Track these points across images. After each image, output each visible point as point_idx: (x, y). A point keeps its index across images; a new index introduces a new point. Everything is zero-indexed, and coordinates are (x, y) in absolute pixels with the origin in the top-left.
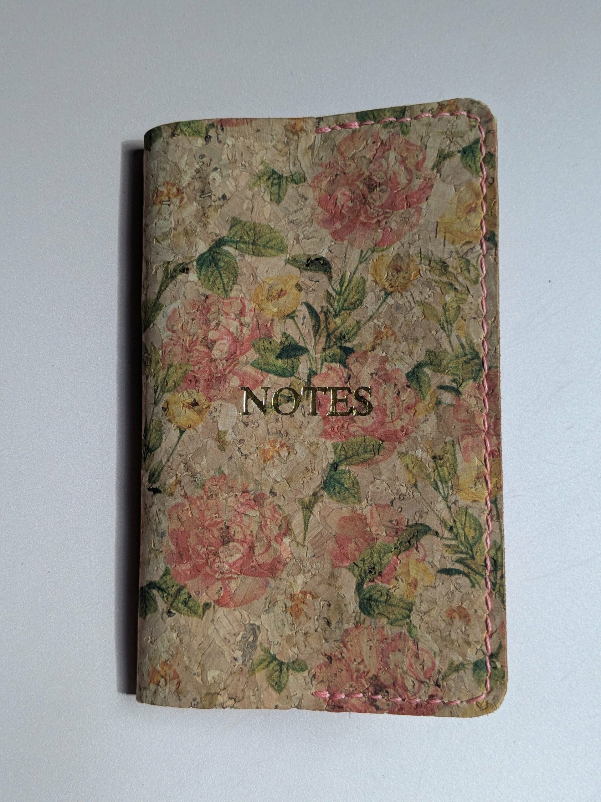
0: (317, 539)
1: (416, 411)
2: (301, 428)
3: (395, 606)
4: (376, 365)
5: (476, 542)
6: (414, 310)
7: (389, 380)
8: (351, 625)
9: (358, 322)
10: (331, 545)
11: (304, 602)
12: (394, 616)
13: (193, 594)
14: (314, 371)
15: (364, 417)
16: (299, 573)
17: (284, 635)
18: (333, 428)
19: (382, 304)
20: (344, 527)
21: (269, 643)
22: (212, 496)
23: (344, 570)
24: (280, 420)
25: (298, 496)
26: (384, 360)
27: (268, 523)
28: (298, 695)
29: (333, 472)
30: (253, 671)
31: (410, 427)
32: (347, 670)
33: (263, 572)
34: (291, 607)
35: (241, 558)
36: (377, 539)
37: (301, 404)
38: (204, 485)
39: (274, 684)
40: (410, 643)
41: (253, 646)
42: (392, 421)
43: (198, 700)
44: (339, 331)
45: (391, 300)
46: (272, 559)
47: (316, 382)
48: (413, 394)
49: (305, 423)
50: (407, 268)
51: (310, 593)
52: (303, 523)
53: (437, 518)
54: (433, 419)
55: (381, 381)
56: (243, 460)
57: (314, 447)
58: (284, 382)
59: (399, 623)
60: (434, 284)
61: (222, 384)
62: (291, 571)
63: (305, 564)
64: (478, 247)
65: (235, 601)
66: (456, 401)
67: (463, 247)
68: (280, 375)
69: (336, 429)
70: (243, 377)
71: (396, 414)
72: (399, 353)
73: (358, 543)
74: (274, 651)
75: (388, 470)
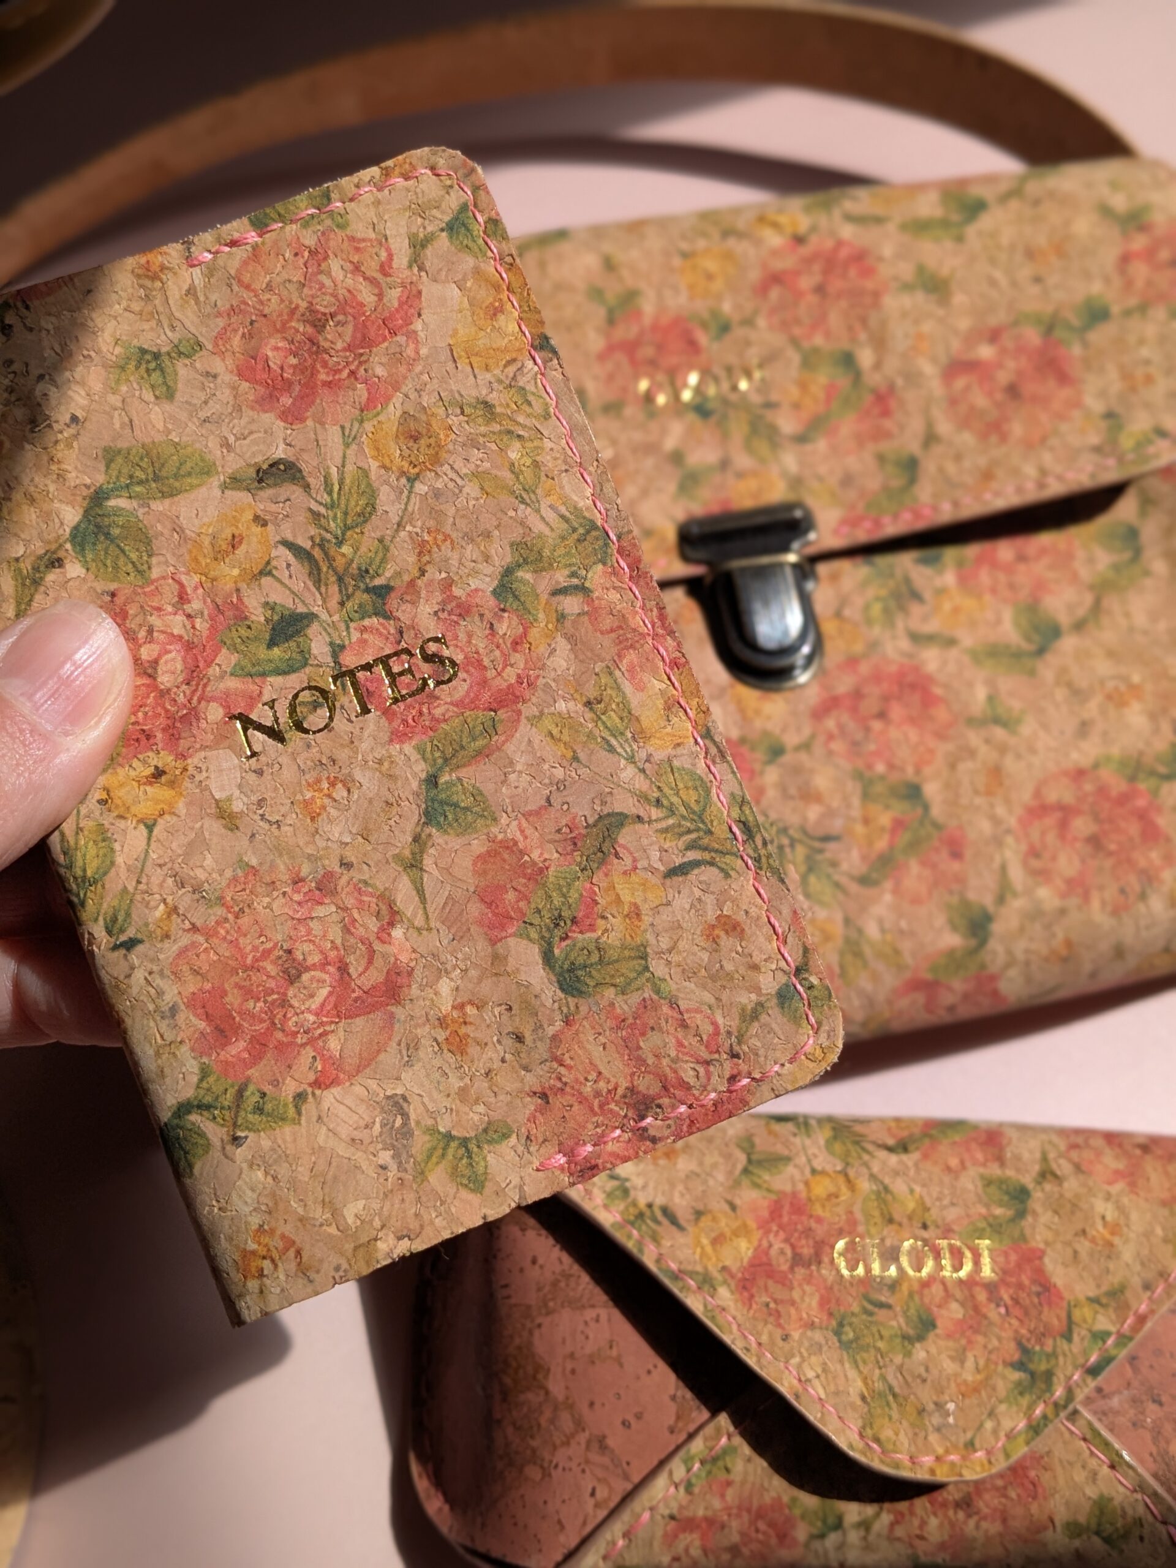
0: (447, 910)
1: (530, 644)
2: (352, 742)
3: (617, 961)
4: (438, 597)
5: (705, 806)
6: (466, 490)
7: (468, 611)
8: (559, 1025)
9: (381, 541)
10: (475, 909)
11: (465, 1023)
12: (622, 979)
13: (268, 1089)
14: (339, 645)
15: (450, 684)
16: (440, 978)
17: (452, 1093)
18: (405, 722)
19: (409, 498)
20: (485, 872)
21: (431, 1114)
22: (242, 910)
23: (512, 941)
24: (313, 743)
25: (390, 854)
26: (447, 584)
27: (356, 916)
28: (513, 1181)
29: (434, 792)
30: (421, 1175)
31: (531, 672)
32: (580, 1103)
33: (377, 1002)
34: (447, 1039)
35: (330, 994)
36: (547, 868)
37: (338, 704)
38: (221, 898)
39: (465, 1181)
40: (666, 1009)
41: (406, 1132)
42: (499, 674)
43: (346, 1264)
44: (354, 565)
45: (422, 486)
46: (385, 973)
47: (350, 660)
48: (515, 620)
49: (357, 732)
50: (429, 430)
51: (471, 1003)
52: (414, 893)
53: (629, 795)
54: (562, 645)
55: (455, 618)
56: (276, 832)
57: (386, 764)
58: (295, 681)
59: (634, 986)
60: (481, 440)
61: (195, 724)
62: (425, 980)
63: (443, 959)
64: (530, 364)
65: (347, 1068)
66: (588, 604)
67: (506, 370)
68: (285, 673)
69: (410, 721)
70: (225, 699)
71: (500, 660)
72: (467, 564)
73: (519, 887)
74: (444, 1127)
75: (522, 752)
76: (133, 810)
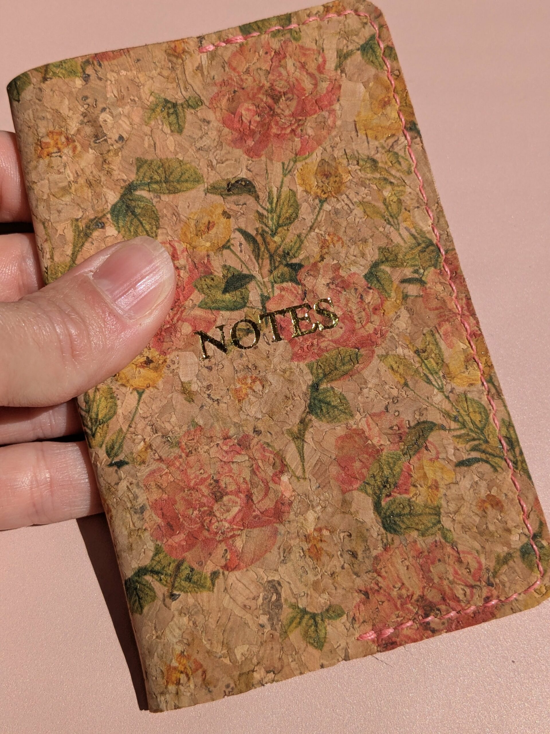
0: (317, 468)
1: (384, 310)
2: (268, 357)
3: (420, 514)
4: (331, 275)
5: (485, 425)
6: (355, 212)
7: (348, 286)
8: (380, 549)
9: (299, 236)
10: (334, 470)
11: (321, 541)
12: (423, 526)
13: (195, 566)
14: (266, 297)
15: (332, 329)
16: (308, 510)
17: (309, 583)
18: (302, 348)
19: (319, 212)
20: (343, 447)
21: (295, 596)
22: (191, 452)
23: (355, 493)
24: (244, 354)
25: (285, 428)
26: (337, 268)
27: (260, 464)
28: (342, 646)
29: (316, 393)
30: (285, 634)
31: (383, 328)
32: (389, 601)
33: (268, 520)
34: (309, 549)
35: (240, 511)
36: (382, 450)
37: (262, 333)
38: (179, 443)
39: (312, 641)
40: (449, 550)
41: (278, 605)
42: (363, 327)
43: (232, 685)
44: (281, 249)
45: (328, 206)
46: (274, 503)
47: (272, 307)
48: (377, 294)
49: (272, 351)
50: (336, 172)
51: (326, 528)
52: (298, 455)
53: (438, 411)
54: (404, 313)
55: (339, 289)
56: (216, 407)
57: (288, 373)
58: (237, 315)
59: (431, 531)
60: (367, 182)
61: (173, 334)
62: (299, 510)
63: (311, 498)
64: (402, 139)
65: (246, 560)
66: (423, 291)
67: (387, 141)
68: (232, 310)
70: (194, 321)
71: (365, 319)
72: (350, 257)
73: (363, 460)
74: (302, 605)
75: (373, 376)
76: (131, 382)
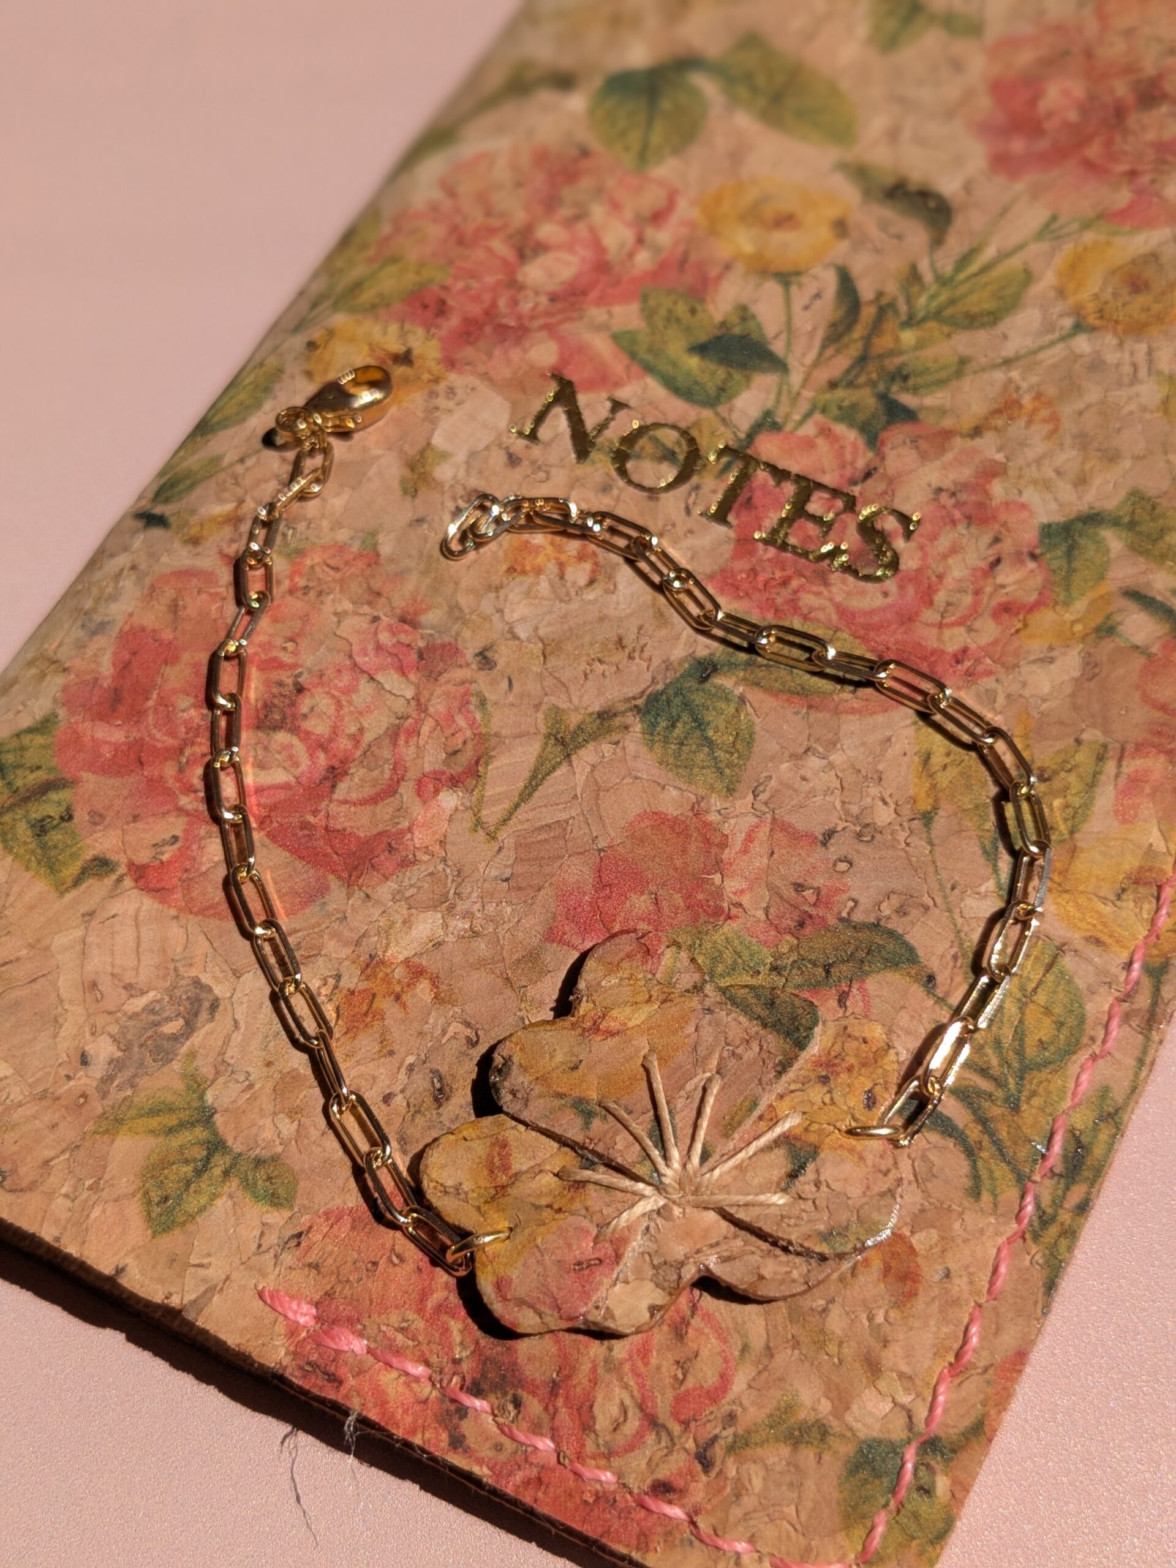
0: (543, 836)
1: (1026, 626)
4: (965, 473)
5: (1047, 1063)
6: (1140, 388)
7: (984, 521)
9: (963, 361)
10: (578, 871)
11: (398, 998)
13: (81, 815)
14: (774, 423)
15: (862, 584)
16: (434, 907)
18: (753, 572)
19: (1052, 344)
20: (642, 840)
21: (222, 1067)
24: (615, 492)
25: (553, 700)
26: (992, 471)
27: (425, 729)
29: (692, 684)
30: (113, 1124)
31: (988, 661)
33: (326, 855)
34: (352, 993)
35: (286, 786)
36: (729, 917)
37: (695, 480)
38: (300, 553)
39: (155, 1196)
41: (164, 1048)
44: (898, 360)
45: (1085, 343)
46: (375, 832)
47: (768, 448)
48: (1038, 581)
49: (680, 530)
50: (1164, 292)
51: (435, 981)
52: (527, 774)
53: (952, 937)
54: (1070, 663)
55: (957, 514)
58: (678, 410)
61: (506, 345)
62: (412, 891)
63: (466, 890)
65: (195, 894)
66: (1165, 651)
68: (676, 392)
69: (761, 578)
70: (573, 353)
71: (962, 611)
72: (1047, 468)
73: (665, 905)
74: (216, 1098)
75: (864, 744)
